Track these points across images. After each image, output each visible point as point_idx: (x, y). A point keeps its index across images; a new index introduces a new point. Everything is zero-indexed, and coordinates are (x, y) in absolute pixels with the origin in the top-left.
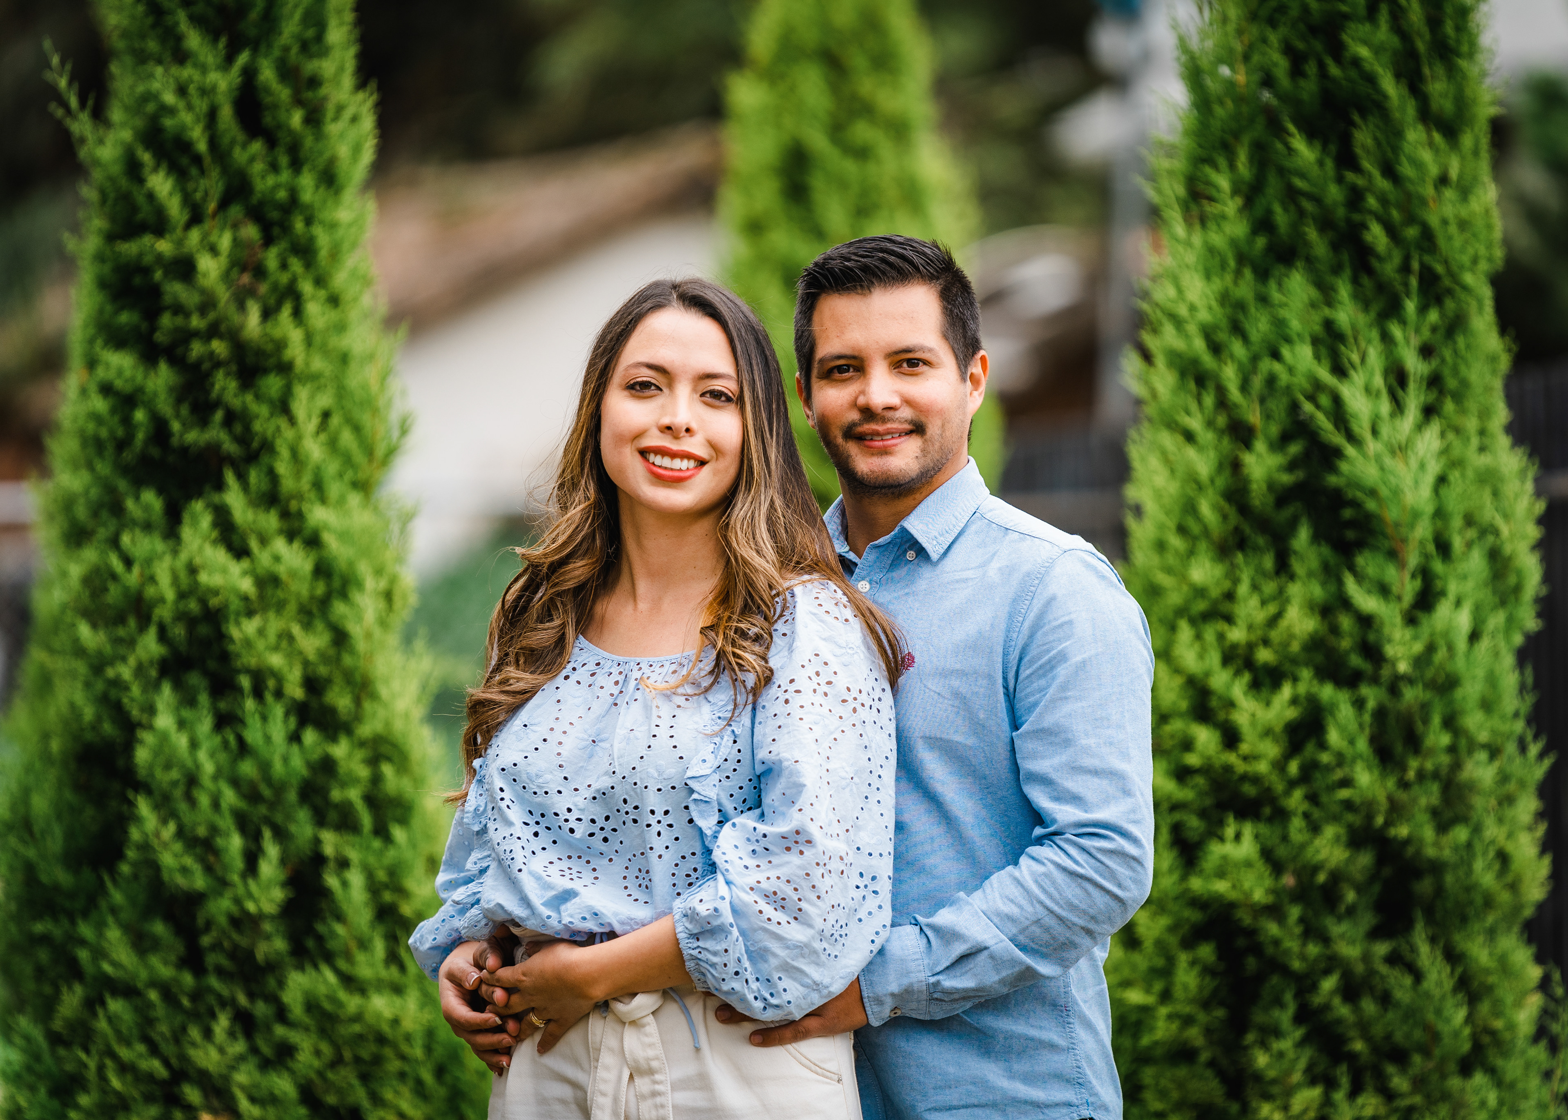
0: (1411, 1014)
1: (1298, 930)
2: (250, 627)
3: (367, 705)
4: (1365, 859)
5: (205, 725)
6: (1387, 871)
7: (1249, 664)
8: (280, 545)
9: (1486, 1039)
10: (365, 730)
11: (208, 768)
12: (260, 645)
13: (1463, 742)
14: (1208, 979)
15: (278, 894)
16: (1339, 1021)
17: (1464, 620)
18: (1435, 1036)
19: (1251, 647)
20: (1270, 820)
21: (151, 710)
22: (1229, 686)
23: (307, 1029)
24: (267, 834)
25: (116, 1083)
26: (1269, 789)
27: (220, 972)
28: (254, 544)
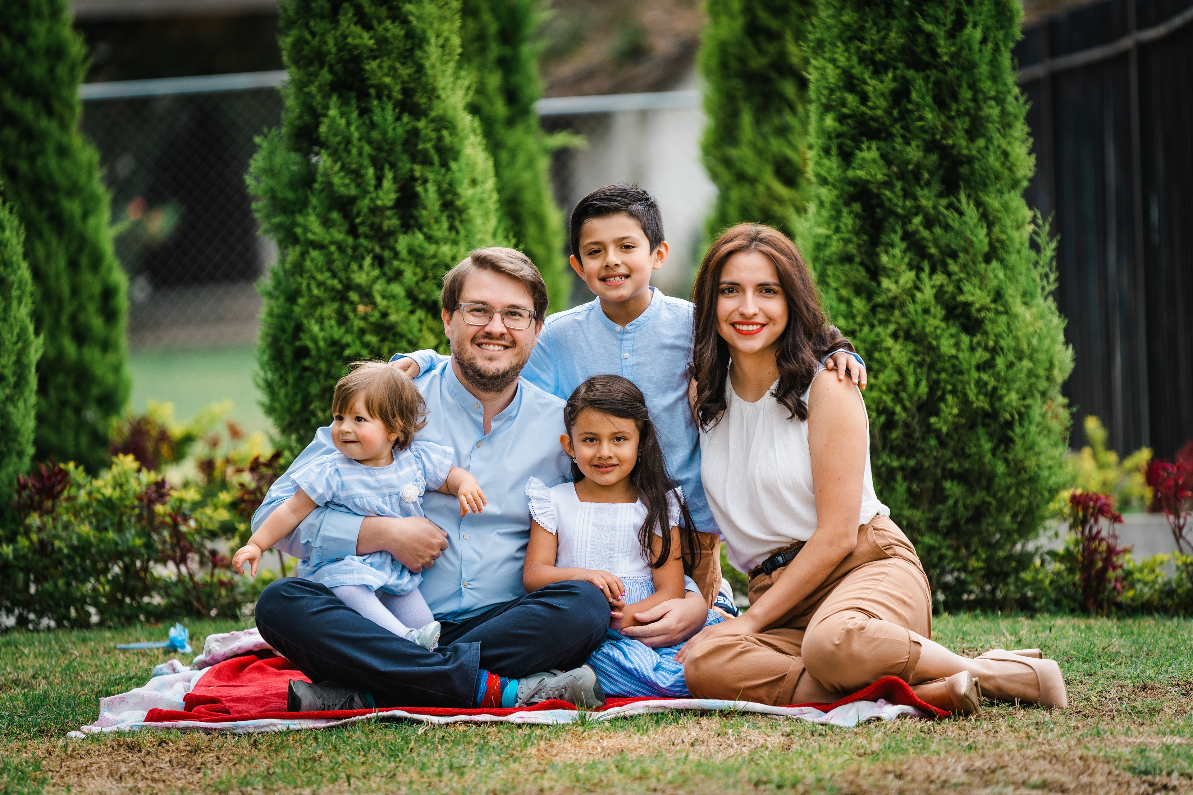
0: (959, 234)
1: (901, 193)
2: (374, 64)
3: (436, 102)
4: (934, 158)
5: (355, 115)
6: (946, 163)
7: (873, 62)
8: (388, 23)
9: (998, 245)
10: (433, 114)
11: (356, 135)
12: (379, 73)
13: (980, 96)
14: (857, 221)
15: (393, 196)
16: (923, 238)
17: (978, 34)
18: (971, 243)
19: (873, 52)
20: (885, 140)
21: (327, 108)
22: (862, 74)
23: (410, 262)
24: (387, 167)
25: (316, 291)
26: (883, 124)
27: (366, 237)
28: (375, 23)
